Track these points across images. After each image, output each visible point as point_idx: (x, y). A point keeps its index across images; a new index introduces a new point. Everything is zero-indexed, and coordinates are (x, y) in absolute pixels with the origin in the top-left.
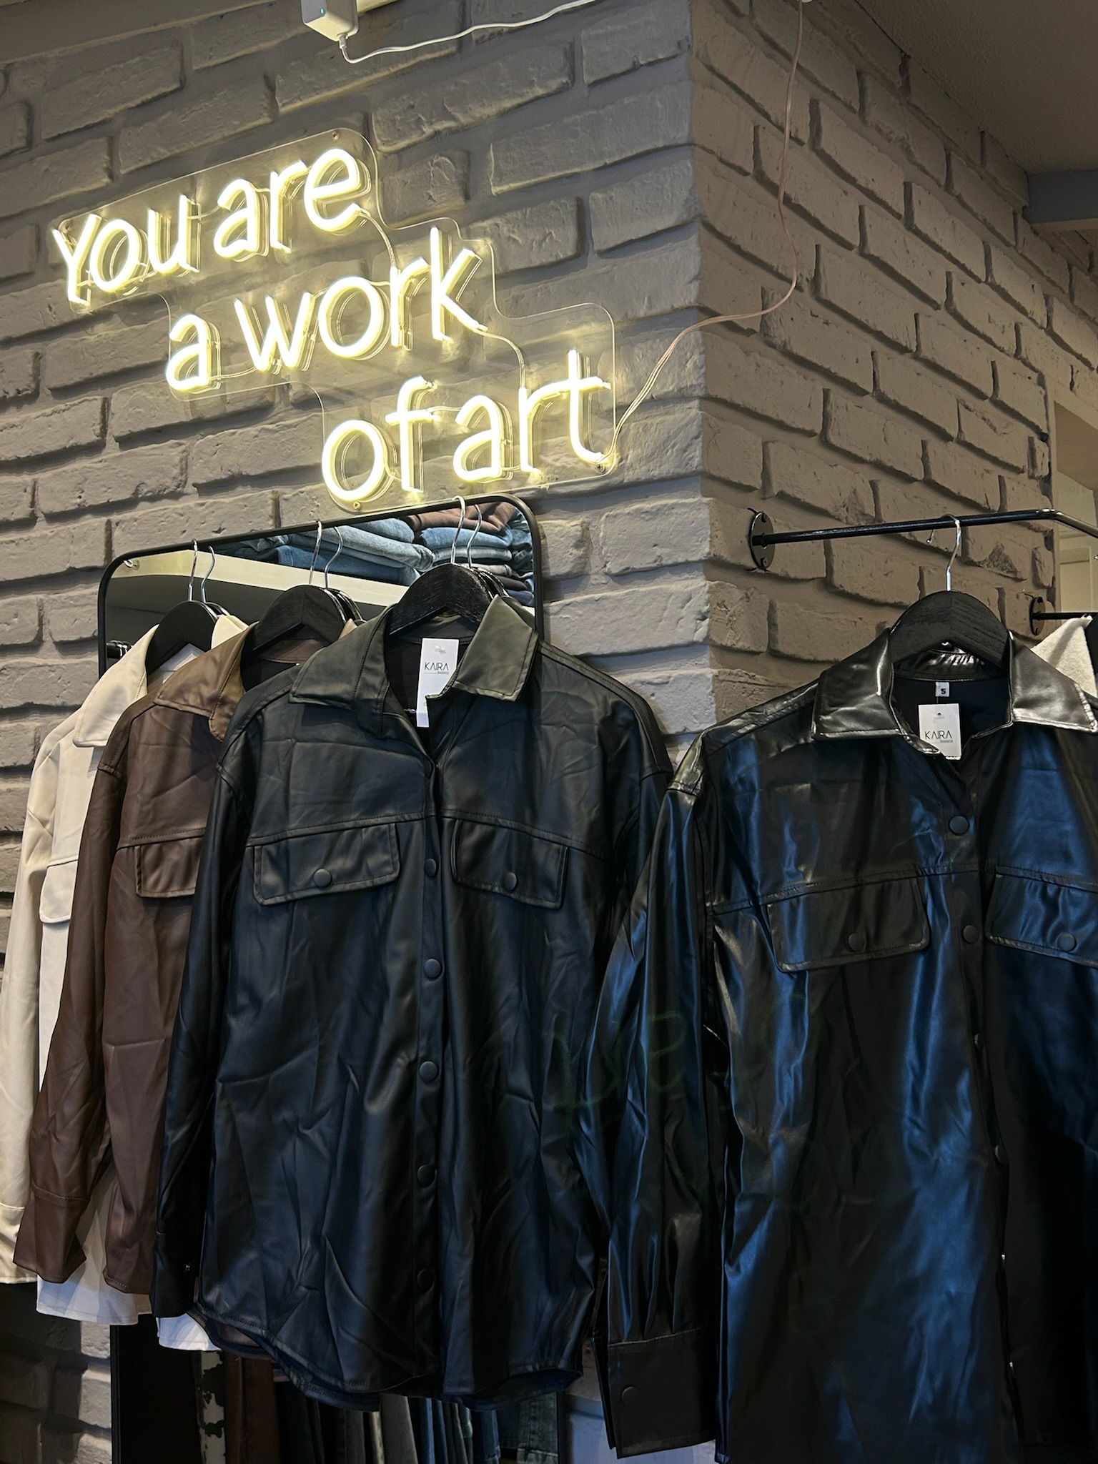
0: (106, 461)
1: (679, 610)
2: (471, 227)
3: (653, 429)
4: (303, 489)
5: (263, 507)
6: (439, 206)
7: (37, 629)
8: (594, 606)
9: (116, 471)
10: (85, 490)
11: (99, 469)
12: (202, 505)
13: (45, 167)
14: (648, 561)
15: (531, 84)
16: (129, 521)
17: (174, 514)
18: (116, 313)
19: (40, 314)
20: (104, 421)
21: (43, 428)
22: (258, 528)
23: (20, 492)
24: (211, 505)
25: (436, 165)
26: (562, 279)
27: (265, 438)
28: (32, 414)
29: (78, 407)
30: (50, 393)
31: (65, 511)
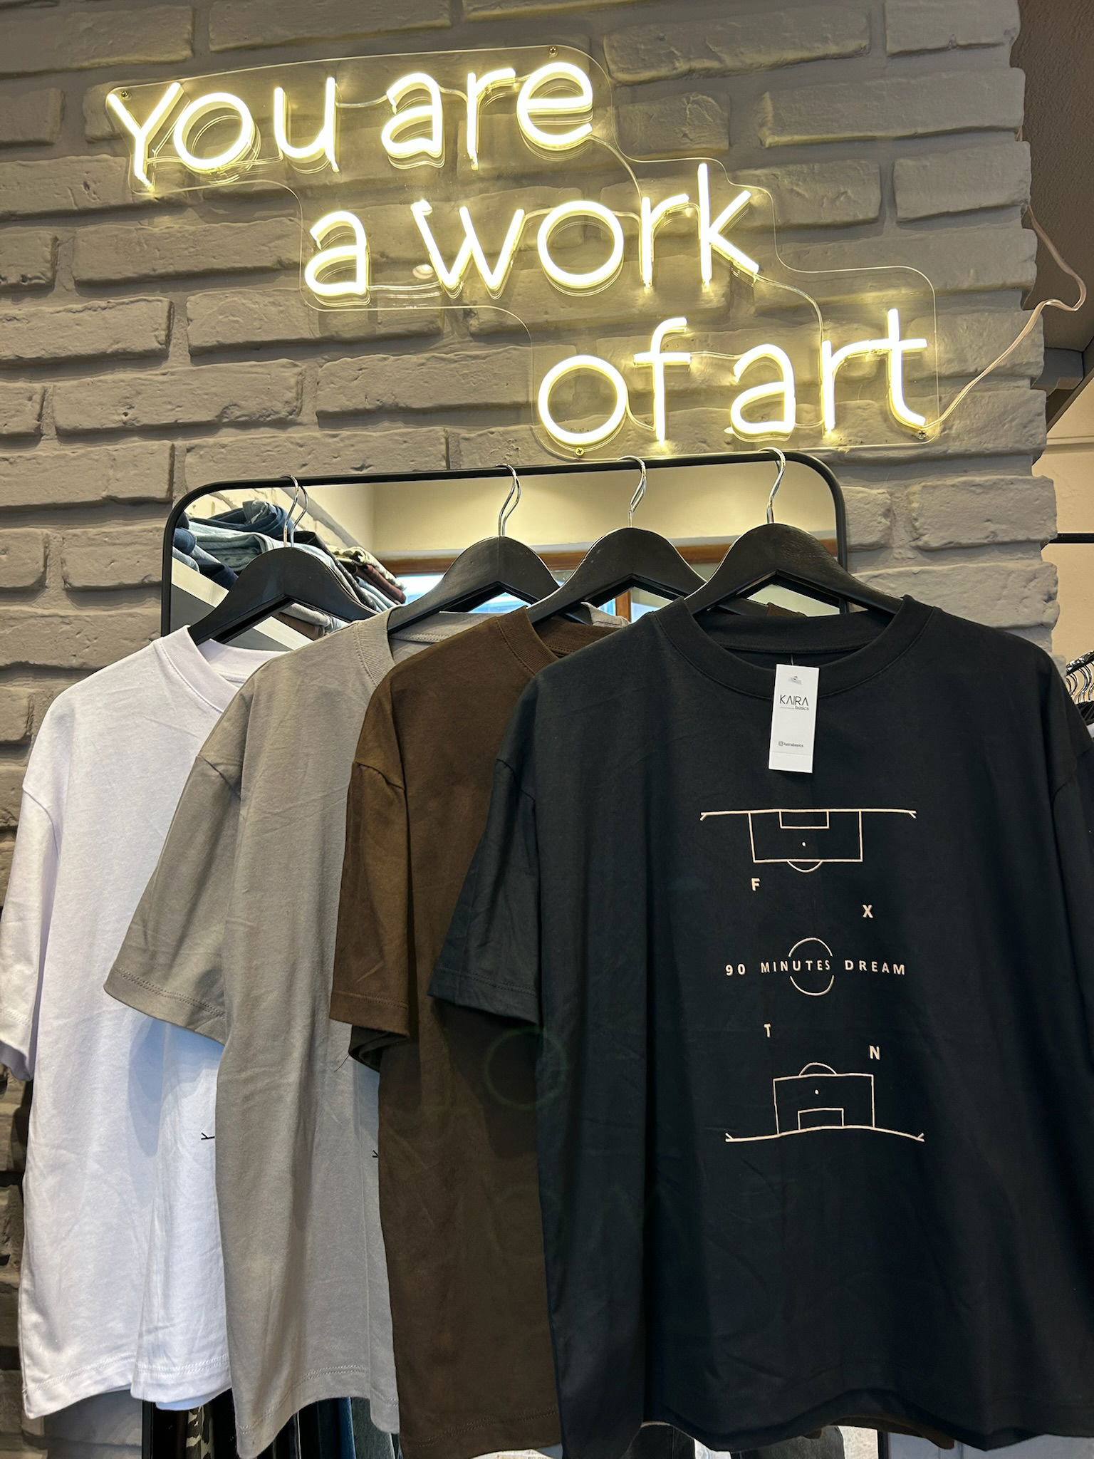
0: (173, 374)
1: (1023, 589)
2: (739, 173)
3: (983, 402)
4: (493, 430)
5: (433, 445)
6: (697, 146)
7: (42, 570)
8: (909, 580)
9: (192, 387)
10: (136, 406)
12: (334, 436)
13: (84, 26)
14: (980, 536)
15: (825, 40)
16: (211, 447)
17: (292, 446)
18: (190, 206)
19: (69, 191)
20: (169, 329)
21: (67, 326)
22: (424, 469)
23: (20, 401)
24: (349, 437)
25: (695, 102)
26: (864, 240)
27: (435, 368)
28: (46, 308)
29: (127, 306)
30: (74, 287)
31: (98, 429)
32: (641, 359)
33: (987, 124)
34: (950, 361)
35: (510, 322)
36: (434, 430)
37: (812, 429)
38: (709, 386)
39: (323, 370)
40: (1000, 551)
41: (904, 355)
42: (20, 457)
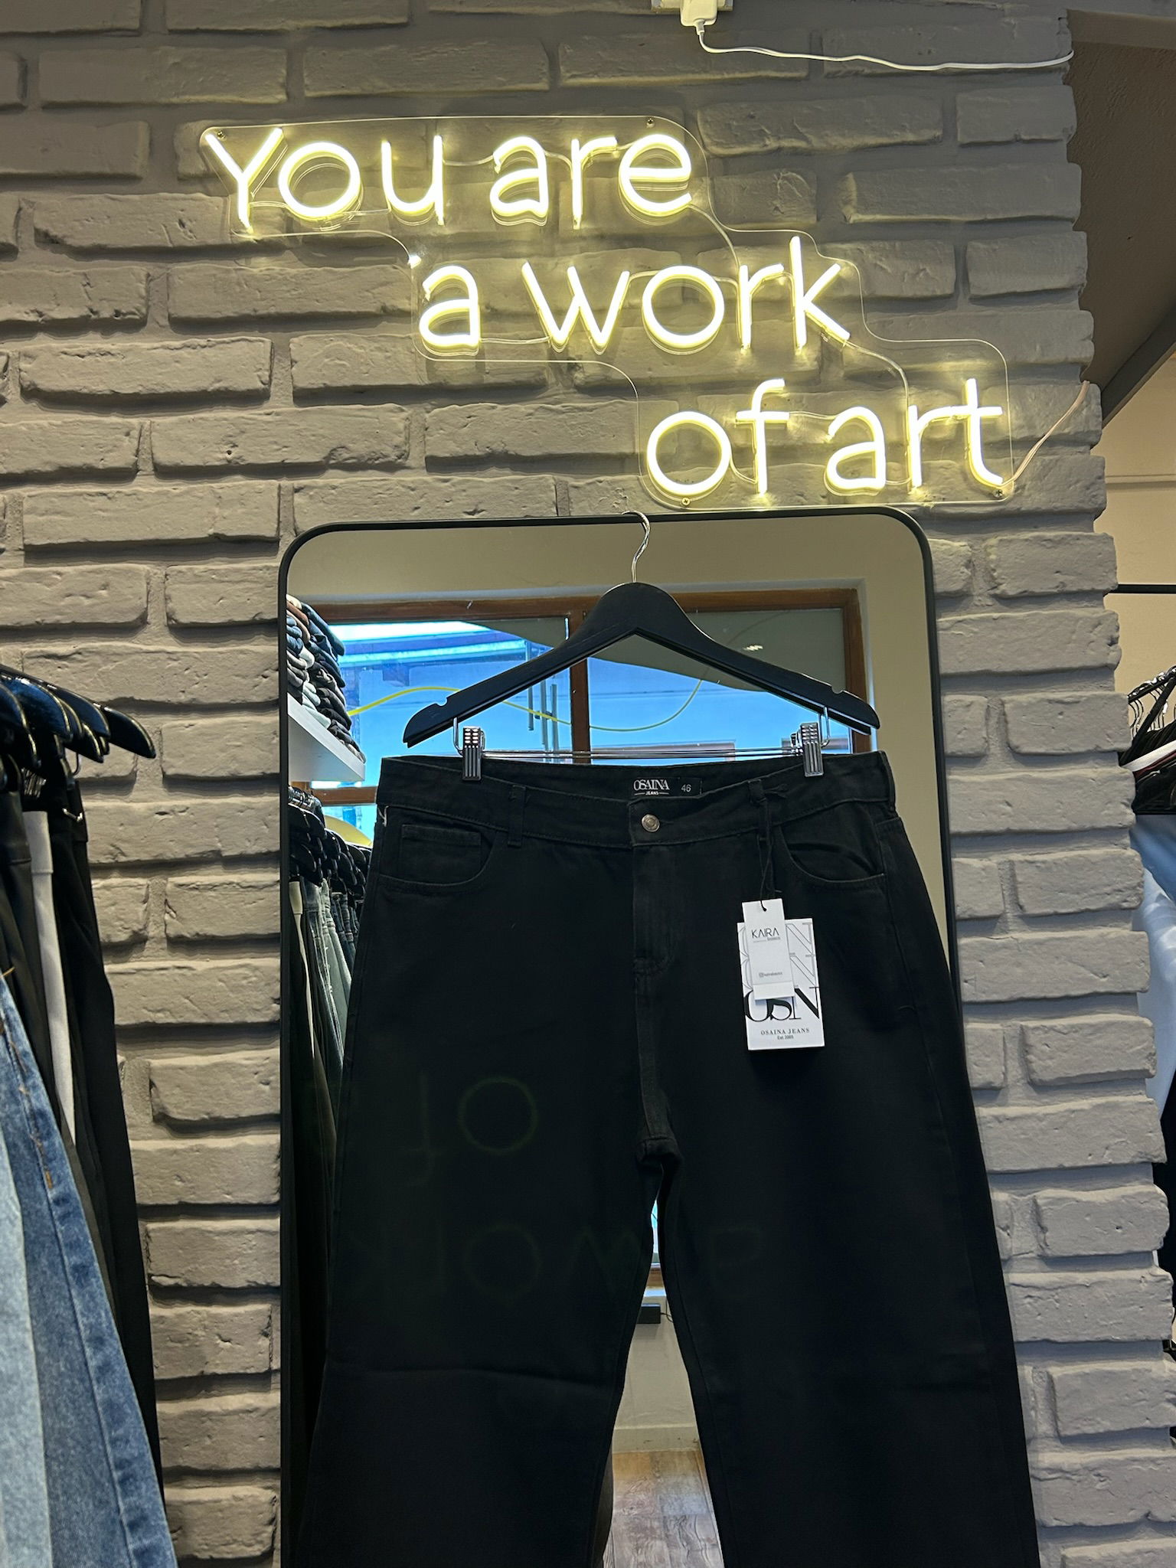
0: (278, 414)
1: (1089, 634)
2: (828, 246)
4: (601, 478)
5: (543, 492)
6: (789, 219)
8: (990, 625)
9: (297, 428)
10: (241, 445)
11: (269, 422)
12: (446, 481)
14: (1051, 586)
15: (903, 128)
16: (320, 488)
17: (403, 490)
18: (289, 249)
19: (163, 228)
20: (271, 369)
21: (164, 363)
22: (536, 514)
23: (119, 436)
24: (460, 483)
25: (785, 178)
26: (939, 314)
27: (544, 419)
28: (142, 344)
29: (229, 346)
30: (167, 323)
31: (202, 467)
32: (743, 416)
33: (1048, 213)
34: (1021, 427)
35: (614, 376)
36: (543, 478)
37: (899, 486)
38: (805, 444)
39: (431, 417)
40: (1069, 600)
41: (981, 420)
42: (118, 492)
